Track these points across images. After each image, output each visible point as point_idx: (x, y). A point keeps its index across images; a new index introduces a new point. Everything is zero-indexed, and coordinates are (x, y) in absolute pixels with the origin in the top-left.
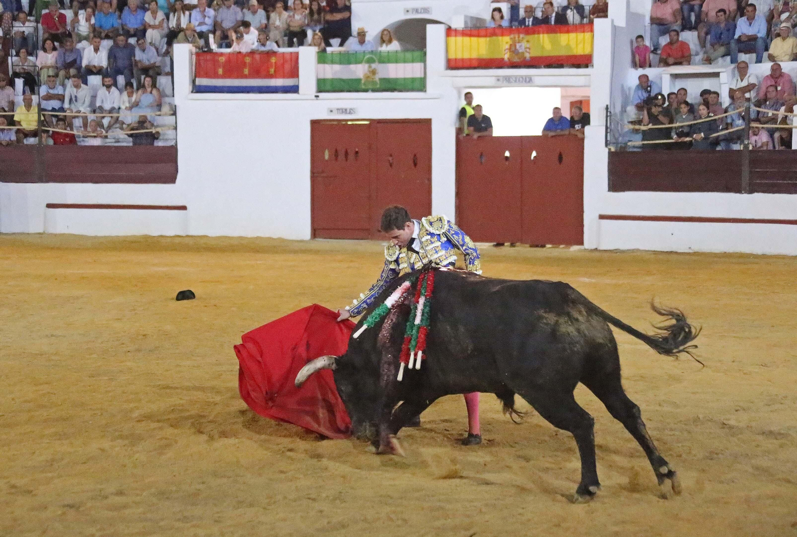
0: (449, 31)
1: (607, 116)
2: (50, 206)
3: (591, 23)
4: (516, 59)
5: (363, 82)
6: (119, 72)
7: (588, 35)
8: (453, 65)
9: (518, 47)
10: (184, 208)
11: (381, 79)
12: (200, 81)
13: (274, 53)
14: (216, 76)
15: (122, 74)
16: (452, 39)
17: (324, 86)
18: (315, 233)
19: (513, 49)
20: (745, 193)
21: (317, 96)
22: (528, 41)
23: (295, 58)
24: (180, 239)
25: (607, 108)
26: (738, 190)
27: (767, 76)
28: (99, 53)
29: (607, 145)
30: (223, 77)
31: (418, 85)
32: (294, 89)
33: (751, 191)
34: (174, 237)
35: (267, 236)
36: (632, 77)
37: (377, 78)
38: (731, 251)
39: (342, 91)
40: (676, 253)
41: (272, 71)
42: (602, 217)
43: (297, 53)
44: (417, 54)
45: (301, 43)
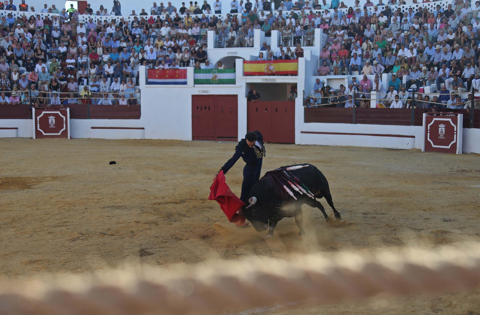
0: (245, 62)
1: (304, 94)
2: (92, 128)
3: (297, 58)
4: (269, 73)
5: (212, 80)
6: (118, 76)
7: (296, 63)
8: (246, 74)
9: (270, 68)
10: (143, 128)
11: (218, 79)
12: (150, 80)
13: (178, 69)
14: (155, 78)
15: (119, 77)
16: (246, 64)
17: (197, 82)
18: (194, 138)
19: (268, 68)
20: (354, 124)
21: (194, 86)
22: (274, 66)
23: (185, 71)
24: (142, 140)
25: (304, 91)
26: (351, 122)
27: (362, 80)
28: (110, 69)
29: (304, 105)
30: (158, 78)
31: (233, 82)
32: (185, 83)
33: (356, 123)
34: (139, 139)
35: (175, 139)
36: (313, 79)
37: (217, 79)
38: (349, 145)
39: (203, 84)
40: (329, 146)
41: (177, 76)
42: (302, 132)
43: (187, 69)
44: (233, 70)
45: (188, 65)
